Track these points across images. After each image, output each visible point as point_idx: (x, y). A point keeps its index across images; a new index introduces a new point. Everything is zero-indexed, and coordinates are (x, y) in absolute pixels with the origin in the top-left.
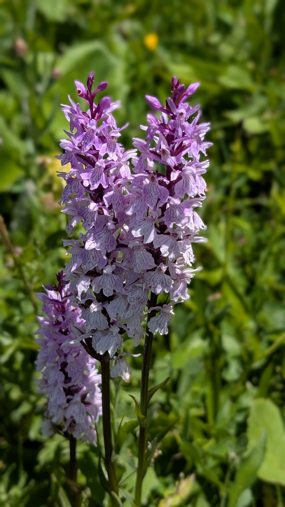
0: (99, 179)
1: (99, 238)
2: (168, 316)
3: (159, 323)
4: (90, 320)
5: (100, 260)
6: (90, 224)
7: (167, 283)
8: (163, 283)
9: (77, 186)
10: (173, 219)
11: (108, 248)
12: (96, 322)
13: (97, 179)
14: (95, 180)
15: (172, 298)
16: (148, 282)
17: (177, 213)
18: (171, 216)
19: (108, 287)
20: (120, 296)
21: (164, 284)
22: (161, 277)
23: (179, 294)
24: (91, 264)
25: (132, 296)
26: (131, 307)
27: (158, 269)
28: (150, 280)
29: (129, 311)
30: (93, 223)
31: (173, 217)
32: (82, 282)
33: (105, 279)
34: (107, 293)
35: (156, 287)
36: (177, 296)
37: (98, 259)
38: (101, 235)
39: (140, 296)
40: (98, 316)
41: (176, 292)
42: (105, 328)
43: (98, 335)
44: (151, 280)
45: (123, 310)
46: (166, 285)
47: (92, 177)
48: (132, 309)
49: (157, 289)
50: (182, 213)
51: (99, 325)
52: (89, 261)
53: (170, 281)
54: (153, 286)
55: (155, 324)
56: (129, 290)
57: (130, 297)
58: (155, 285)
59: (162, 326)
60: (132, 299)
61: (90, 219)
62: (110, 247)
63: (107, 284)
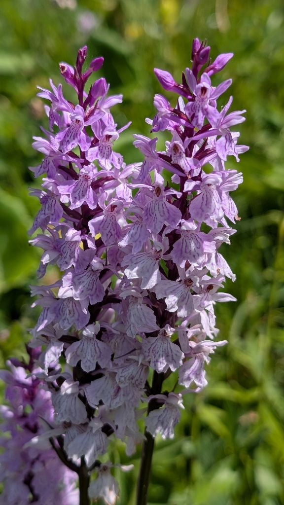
0: (83, 196)
1: (80, 283)
2: (175, 410)
3: (161, 419)
4: (61, 407)
5: (79, 316)
6: (68, 262)
7: (174, 355)
8: (168, 356)
9: (53, 205)
10: (186, 255)
11: (92, 299)
12: (70, 410)
13: (81, 195)
14: (77, 196)
15: (182, 382)
16: (147, 354)
17: (193, 246)
18: (184, 250)
19: (89, 357)
20: (107, 374)
21: (170, 358)
22: (165, 345)
23: (193, 377)
24: (66, 321)
25: (123, 375)
26: (121, 392)
27: (162, 334)
28: (149, 350)
29: (118, 398)
30: (72, 260)
31: (186, 252)
32: (53, 349)
33: (85, 346)
34: (88, 367)
35: (157, 361)
36: (189, 379)
37: (76, 315)
38: (83, 279)
39: (134, 374)
40: (73, 402)
41: (188, 373)
42: (82, 421)
43: (73, 431)
44: (151, 350)
45: (109, 396)
46: (173, 359)
47: (74, 192)
48: (124, 395)
49: (159, 364)
50: (199, 247)
51: (74, 415)
52: (63, 318)
53: (178, 354)
54: (153, 360)
55: (155, 421)
56: (120, 364)
57: (120, 375)
58: (157, 357)
59: (165, 424)
60: (123, 379)
61: (68, 254)
62: (94, 297)
63: (87, 354)
